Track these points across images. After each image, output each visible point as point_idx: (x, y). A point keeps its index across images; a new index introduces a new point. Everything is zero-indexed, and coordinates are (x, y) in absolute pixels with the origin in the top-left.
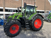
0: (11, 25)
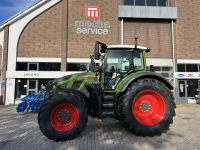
0: (54, 105)
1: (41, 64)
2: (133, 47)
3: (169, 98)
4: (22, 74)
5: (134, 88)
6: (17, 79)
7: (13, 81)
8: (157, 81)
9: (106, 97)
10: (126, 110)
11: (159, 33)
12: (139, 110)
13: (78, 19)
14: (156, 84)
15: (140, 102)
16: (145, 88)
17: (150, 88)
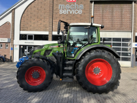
1: (35, 35)
2: (90, 24)
3: (115, 65)
4: (23, 42)
5: (87, 57)
6: (20, 46)
7: (18, 47)
8: (106, 52)
9: (67, 62)
10: (80, 73)
11: (122, 12)
12: (92, 73)
13: (60, 3)
14: (105, 54)
15: (93, 67)
16: (96, 57)
17: (101, 57)
